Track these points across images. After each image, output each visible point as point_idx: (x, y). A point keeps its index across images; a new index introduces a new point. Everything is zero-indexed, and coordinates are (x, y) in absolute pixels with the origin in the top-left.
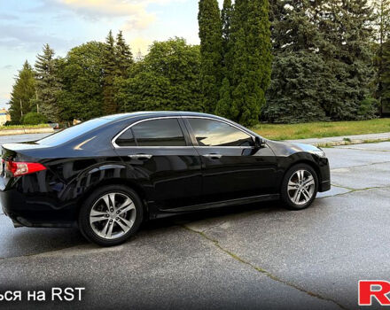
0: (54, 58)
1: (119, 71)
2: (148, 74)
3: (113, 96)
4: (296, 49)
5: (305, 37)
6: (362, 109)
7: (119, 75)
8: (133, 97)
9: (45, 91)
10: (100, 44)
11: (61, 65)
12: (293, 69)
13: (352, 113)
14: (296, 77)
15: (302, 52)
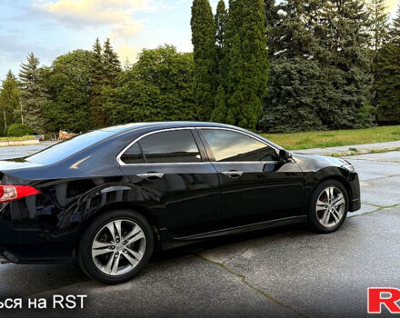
0: (38, 67)
1: (106, 80)
2: (137, 83)
3: (101, 105)
4: (290, 56)
5: (300, 44)
6: (359, 117)
7: (107, 84)
8: (121, 107)
9: (30, 101)
10: (87, 52)
11: (46, 74)
12: (289, 76)
13: (349, 121)
14: (291, 85)
15: (297, 59)
